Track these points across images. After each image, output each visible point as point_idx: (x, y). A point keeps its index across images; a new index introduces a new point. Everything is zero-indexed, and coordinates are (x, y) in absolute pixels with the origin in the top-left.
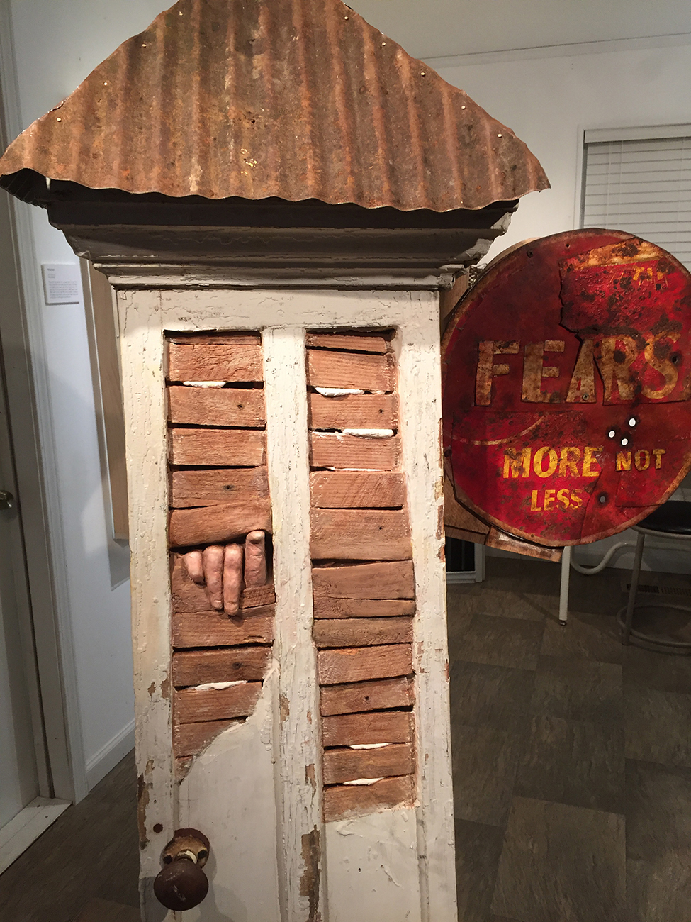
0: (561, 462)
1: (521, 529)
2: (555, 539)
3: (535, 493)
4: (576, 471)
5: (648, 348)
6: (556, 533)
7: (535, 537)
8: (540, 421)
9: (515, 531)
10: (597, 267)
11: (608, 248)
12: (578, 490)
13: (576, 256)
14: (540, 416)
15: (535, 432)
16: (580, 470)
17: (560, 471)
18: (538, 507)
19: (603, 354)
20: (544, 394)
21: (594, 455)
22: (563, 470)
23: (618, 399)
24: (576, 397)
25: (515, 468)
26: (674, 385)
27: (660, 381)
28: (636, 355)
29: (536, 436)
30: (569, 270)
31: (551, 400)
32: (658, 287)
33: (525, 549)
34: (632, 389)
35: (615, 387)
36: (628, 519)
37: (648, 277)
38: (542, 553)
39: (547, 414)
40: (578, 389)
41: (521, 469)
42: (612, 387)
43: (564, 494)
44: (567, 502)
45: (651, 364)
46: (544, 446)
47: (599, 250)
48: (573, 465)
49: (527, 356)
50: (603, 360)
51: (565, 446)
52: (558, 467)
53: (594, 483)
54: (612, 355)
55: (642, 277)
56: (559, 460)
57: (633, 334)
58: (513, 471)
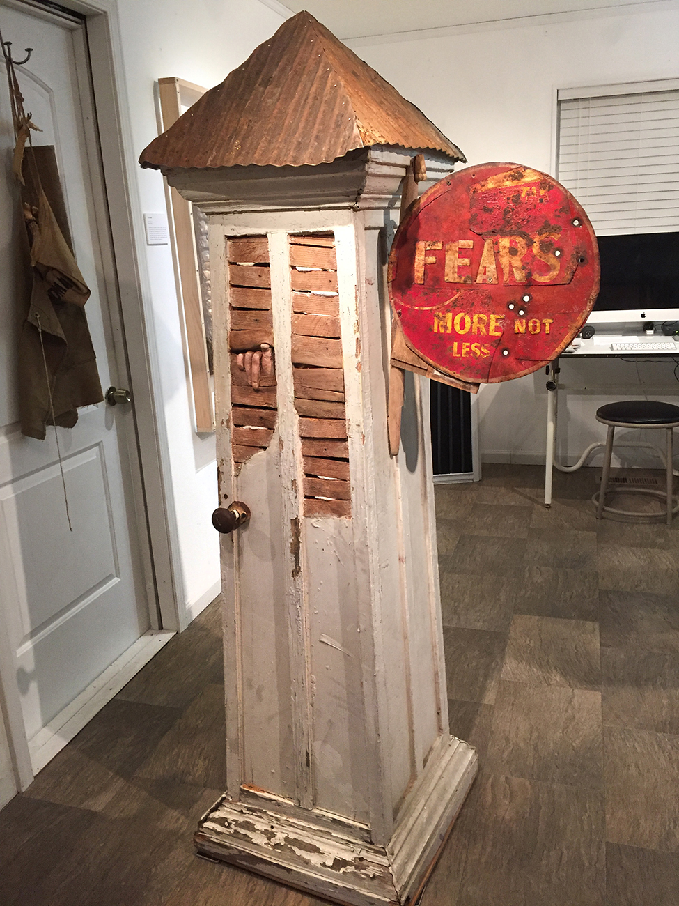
0: (474, 325)
1: (447, 368)
2: (470, 377)
3: (456, 344)
4: (485, 331)
5: (535, 244)
6: (471, 373)
7: (456, 374)
8: (458, 295)
9: (442, 368)
10: (495, 188)
11: (501, 175)
12: (486, 345)
13: (478, 183)
14: (457, 292)
15: (454, 302)
16: (488, 331)
17: (473, 331)
18: (458, 353)
19: (501, 250)
20: (460, 277)
21: (497, 320)
22: (475, 330)
23: (515, 282)
24: (484, 280)
25: (442, 326)
26: (557, 272)
27: (546, 268)
28: (526, 250)
29: (456, 305)
30: (474, 192)
31: (465, 281)
32: (541, 201)
33: (452, 382)
34: (524, 275)
35: (511, 272)
36: (525, 368)
37: (533, 194)
38: (464, 387)
39: (462, 290)
40: (485, 274)
41: (446, 327)
42: (509, 273)
43: (476, 347)
44: (478, 352)
45: (538, 257)
46: (461, 312)
47: (495, 177)
48: (482, 327)
49: (447, 251)
50: (501, 253)
51: (476, 313)
52: (471, 327)
53: (498, 341)
54: (507, 251)
55: (528, 194)
56: (472, 323)
57: (522, 235)
58: (440, 328)
